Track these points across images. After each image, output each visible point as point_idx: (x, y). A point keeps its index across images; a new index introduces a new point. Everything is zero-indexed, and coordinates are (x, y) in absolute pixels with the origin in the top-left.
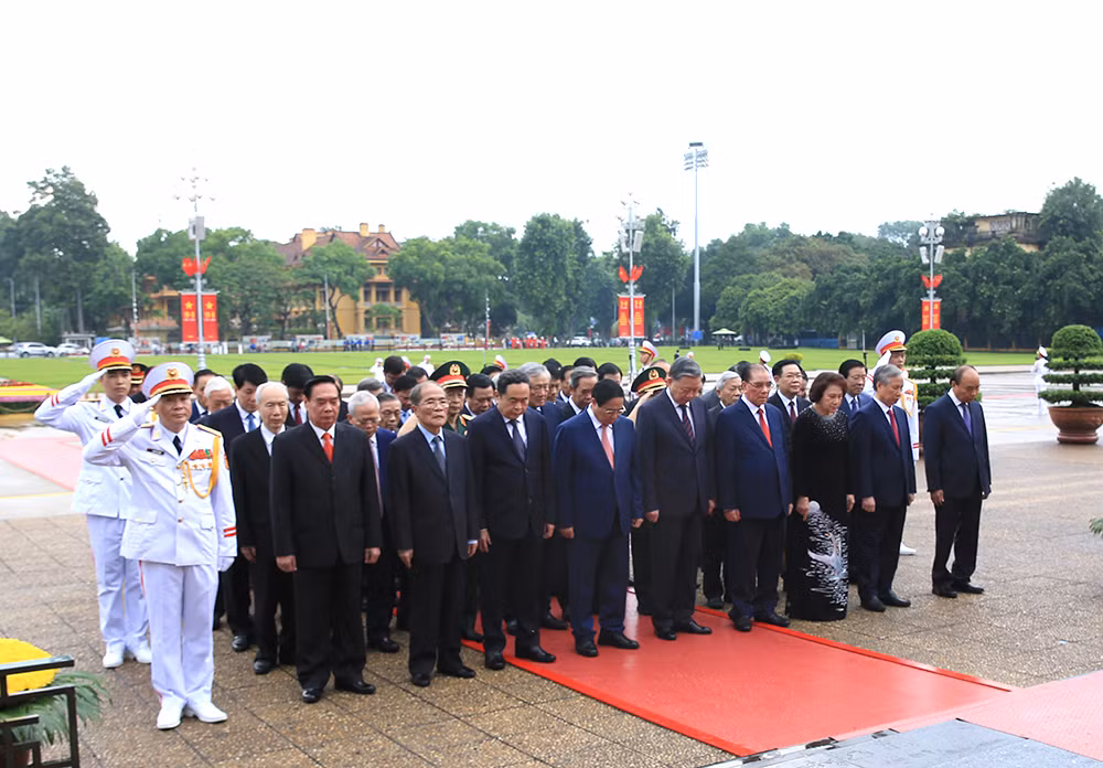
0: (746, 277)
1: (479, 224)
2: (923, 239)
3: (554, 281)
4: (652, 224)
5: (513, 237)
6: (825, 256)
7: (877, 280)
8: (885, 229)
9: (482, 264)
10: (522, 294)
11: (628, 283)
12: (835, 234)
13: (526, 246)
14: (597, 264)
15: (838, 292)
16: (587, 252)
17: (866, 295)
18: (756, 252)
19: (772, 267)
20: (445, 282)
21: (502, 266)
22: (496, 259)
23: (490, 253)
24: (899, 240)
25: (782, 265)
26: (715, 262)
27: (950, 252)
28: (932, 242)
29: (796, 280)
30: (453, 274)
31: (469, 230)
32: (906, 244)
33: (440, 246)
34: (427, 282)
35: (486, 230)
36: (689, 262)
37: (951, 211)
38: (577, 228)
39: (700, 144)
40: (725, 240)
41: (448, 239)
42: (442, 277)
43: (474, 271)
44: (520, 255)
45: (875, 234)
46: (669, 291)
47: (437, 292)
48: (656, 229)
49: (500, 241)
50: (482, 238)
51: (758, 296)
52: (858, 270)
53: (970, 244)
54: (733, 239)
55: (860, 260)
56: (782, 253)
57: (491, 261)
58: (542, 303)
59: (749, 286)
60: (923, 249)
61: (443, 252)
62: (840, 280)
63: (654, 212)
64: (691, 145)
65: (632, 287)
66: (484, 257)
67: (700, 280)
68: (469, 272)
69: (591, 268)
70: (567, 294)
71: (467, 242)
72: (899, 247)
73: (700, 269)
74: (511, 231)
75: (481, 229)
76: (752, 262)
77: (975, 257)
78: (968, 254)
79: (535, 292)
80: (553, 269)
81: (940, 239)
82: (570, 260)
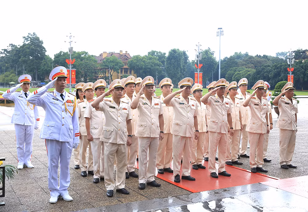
0: (235, 68)
1: (155, 52)
2: (288, 57)
3: (177, 69)
4: (207, 52)
5: (165, 55)
6: (259, 62)
7: (274, 69)
8: (277, 54)
9: (156, 64)
10: (167, 72)
11: (198, 69)
12: (262, 55)
13: (169, 58)
14: (190, 64)
15: (263, 73)
16: (187, 60)
17: (271, 74)
18: (238, 61)
19: (243, 65)
20: (145, 68)
21: (161, 64)
22: (160, 62)
23: (158, 60)
24: (282, 57)
25: (246, 65)
26: (225, 63)
27: (297, 61)
28: (291, 58)
29: (250, 69)
30: (147, 66)
31: (153, 53)
32: (284, 59)
33: (143, 58)
34: (139, 68)
35: (157, 53)
36: (217, 63)
37: (298, 49)
38: (184, 53)
39: (221, 28)
40: (229, 57)
41: (146, 56)
42: (144, 67)
43: (153, 65)
44: (167, 61)
45: (275, 56)
46: (211, 72)
47: (142, 71)
48: (208, 53)
49: (161, 57)
50: (156, 55)
51: (238, 74)
52: (269, 66)
53: (304, 58)
54: (231, 57)
55: (269, 63)
56: (246, 61)
58: (173, 75)
59: (236, 71)
60: (288, 60)
61: (144, 59)
62: (263, 69)
63: (207, 49)
64: (219, 29)
65: (199, 70)
66: (156, 61)
67: (221, 69)
68: (152, 65)
69: (188, 65)
70: (181, 72)
71: (152, 56)
72: (282, 59)
73: (221, 66)
74: (165, 54)
75: (156, 53)
76: (237, 63)
77: (305, 63)
78: (303, 61)
79: (171, 72)
80: (177, 65)
81: (294, 57)
82: (182, 63)
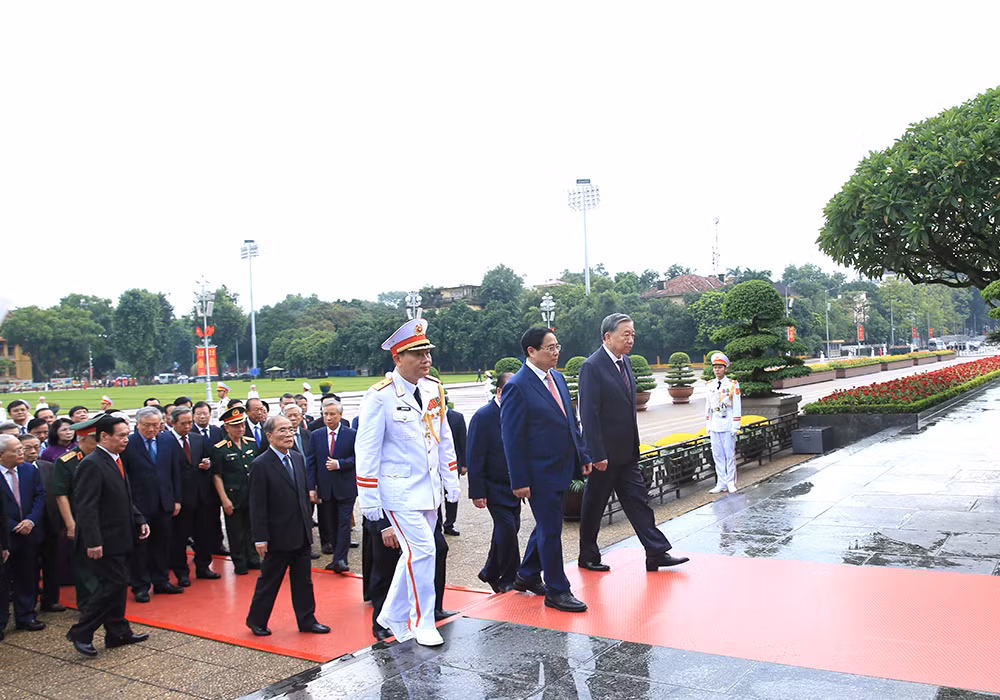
0: (289, 331)
1: (81, 297)
2: (408, 304)
3: (144, 336)
4: (219, 296)
5: (110, 306)
6: (343, 316)
7: (379, 331)
8: (382, 297)
9: (85, 326)
10: (119, 347)
11: (203, 338)
12: (349, 301)
13: (120, 312)
14: (178, 324)
15: (353, 339)
16: (170, 315)
17: (373, 341)
18: (294, 314)
19: (308, 323)
20: (54, 340)
21: (101, 327)
22: (96, 322)
23: (91, 317)
24: (392, 304)
25: (315, 322)
26: (266, 321)
27: (426, 311)
28: (414, 305)
29: (324, 332)
30: (60, 333)
31: (73, 301)
32: (397, 307)
33: (48, 313)
34: (37, 340)
35: (87, 301)
36: (247, 321)
37: (425, 286)
38: (161, 299)
39: (252, 241)
40: (273, 306)
41: (55, 308)
42: (51, 336)
43: (78, 331)
44: (116, 319)
45: (376, 301)
46: (233, 341)
47: (46, 347)
48: (222, 299)
49: (99, 309)
50: (83, 307)
51: (299, 343)
52: (366, 324)
53: (438, 307)
54: (278, 305)
55: (367, 317)
56: (313, 314)
57: (92, 324)
58: (135, 353)
59: (291, 337)
60: (409, 311)
61: (50, 318)
62: (354, 331)
63: (220, 287)
64: (246, 241)
65: (207, 341)
66: (86, 321)
67: (257, 334)
68: (74, 332)
69: (173, 327)
70: (156, 346)
71: (72, 310)
72: (391, 309)
73: (256, 327)
74: (108, 302)
75: (83, 300)
76: (293, 321)
77: (442, 315)
78: (437, 312)
79: (129, 345)
80: (144, 328)
81: (419, 304)
82: (157, 322)
